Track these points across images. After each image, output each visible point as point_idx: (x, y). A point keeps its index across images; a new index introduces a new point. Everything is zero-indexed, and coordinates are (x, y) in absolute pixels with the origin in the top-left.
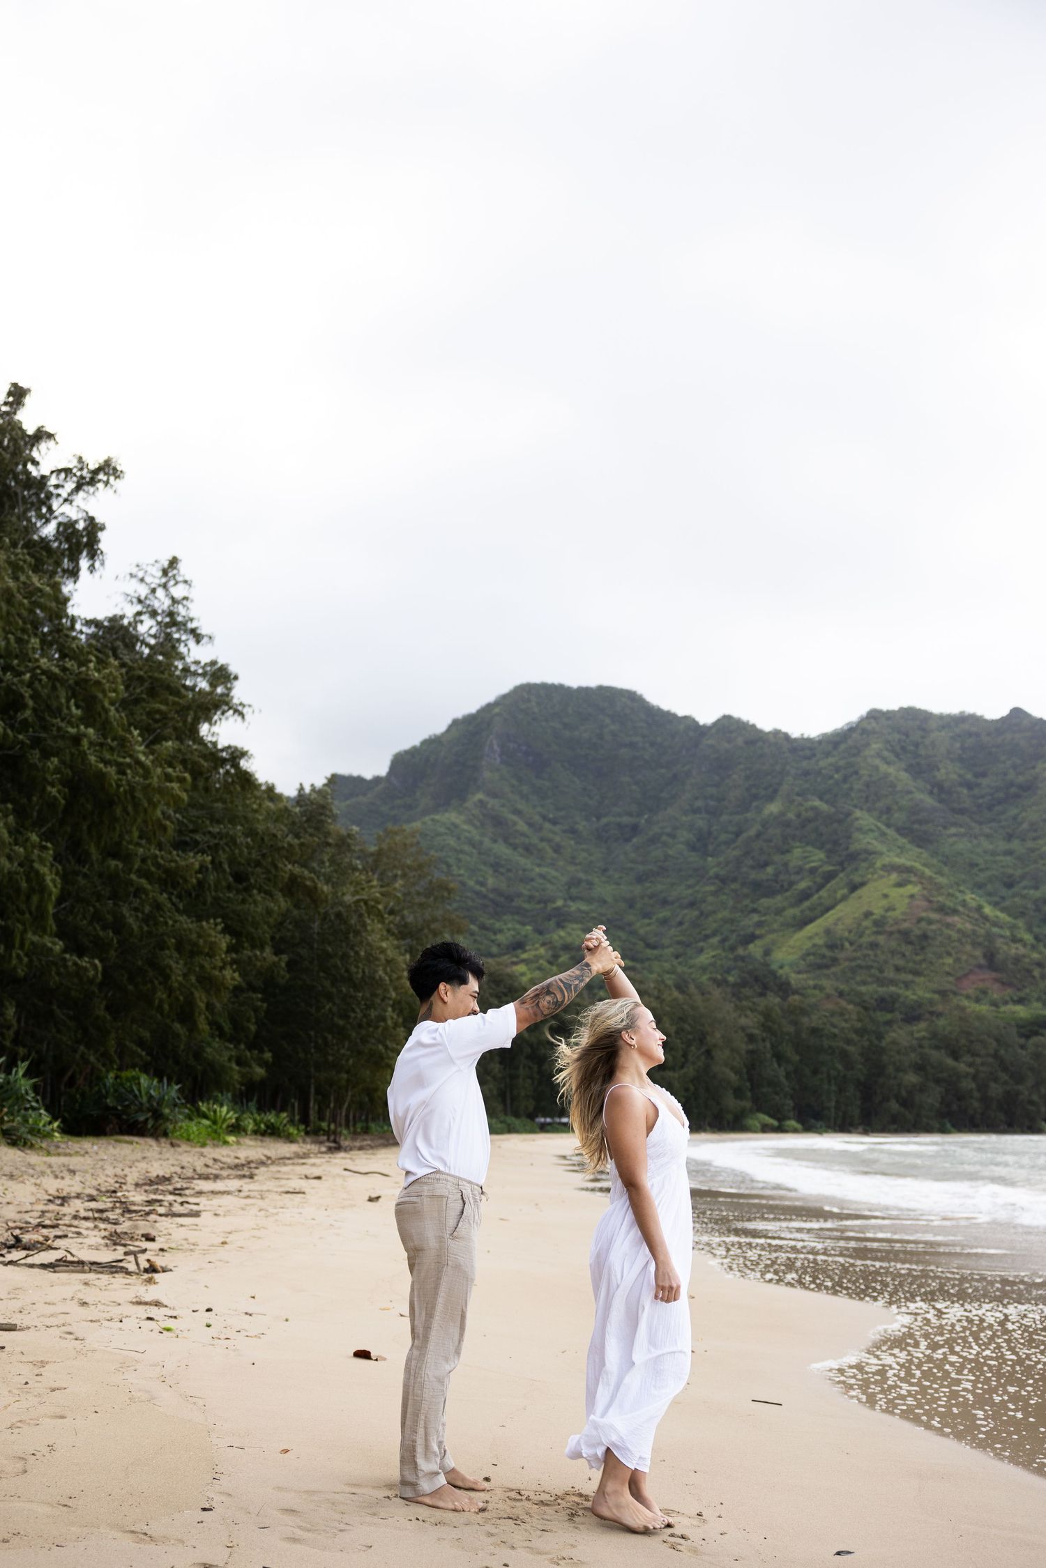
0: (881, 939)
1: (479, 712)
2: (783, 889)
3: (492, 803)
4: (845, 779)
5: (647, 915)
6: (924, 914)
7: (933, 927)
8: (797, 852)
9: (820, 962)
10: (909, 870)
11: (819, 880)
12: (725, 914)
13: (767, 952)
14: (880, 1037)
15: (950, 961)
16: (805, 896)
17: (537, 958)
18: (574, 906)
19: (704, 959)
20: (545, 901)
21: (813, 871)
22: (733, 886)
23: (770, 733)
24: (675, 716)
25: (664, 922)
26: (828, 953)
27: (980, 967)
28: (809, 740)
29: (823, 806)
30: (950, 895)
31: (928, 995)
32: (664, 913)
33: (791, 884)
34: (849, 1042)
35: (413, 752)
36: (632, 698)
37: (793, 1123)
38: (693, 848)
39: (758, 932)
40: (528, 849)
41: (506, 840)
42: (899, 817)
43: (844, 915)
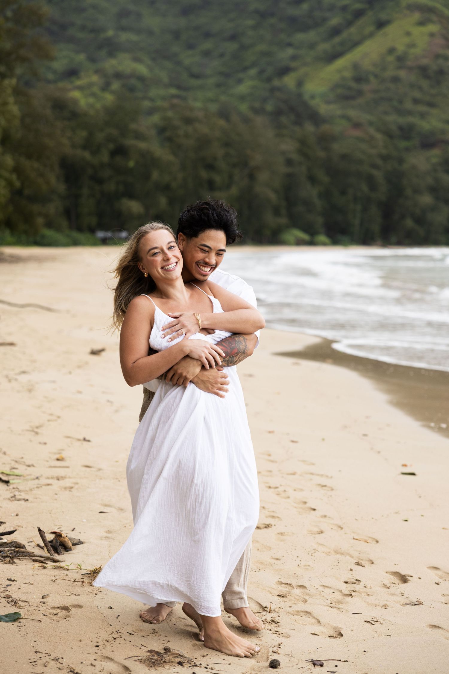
0: (402, 74)
2: (316, 25)
5: (191, 47)
6: (441, 51)
10: (430, 10)
11: (349, 17)
12: (262, 47)
13: (300, 84)
14: (401, 161)
16: (336, 32)
17: (91, 85)
18: (124, 37)
19: (243, 89)
20: (96, 31)
21: (344, 8)
22: (272, 21)
25: (207, 54)
26: (353, 85)
31: (440, 125)
32: (207, 45)
33: (324, 20)
34: (374, 166)
37: (322, 238)
39: (293, 64)
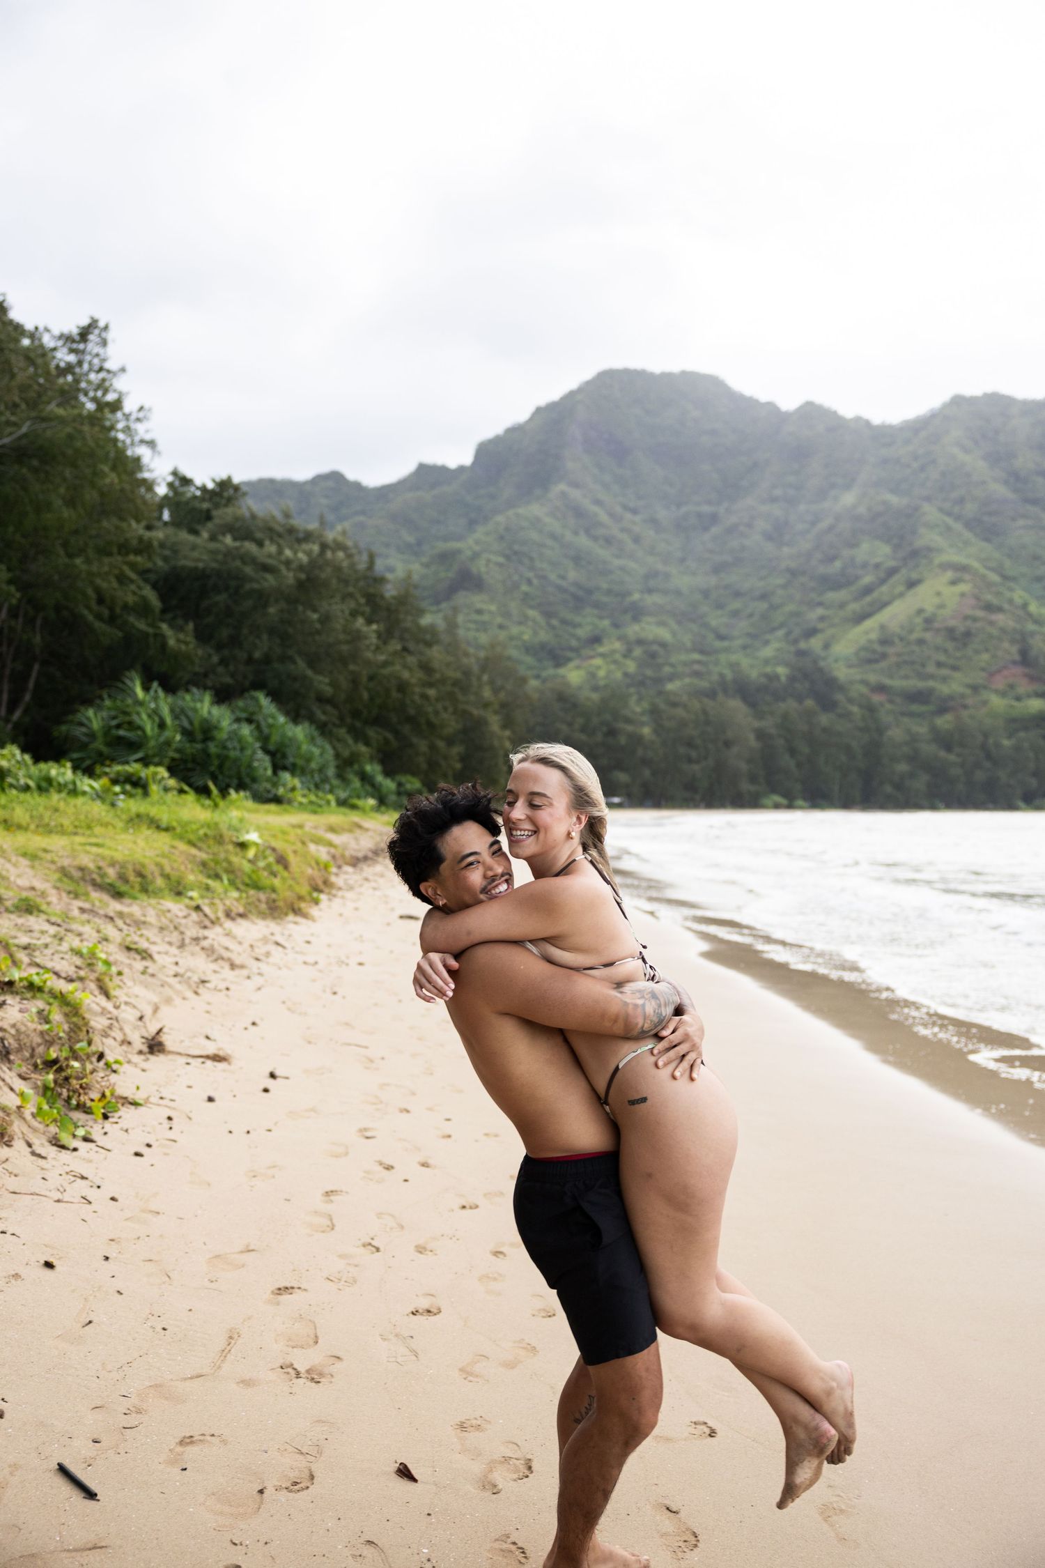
0: (928, 636)
1: (562, 399)
2: (849, 583)
3: (575, 494)
4: (922, 469)
5: (720, 606)
6: (970, 612)
7: (978, 625)
8: (865, 546)
9: (870, 657)
10: (964, 568)
11: (882, 575)
12: (791, 607)
13: (827, 646)
15: (985, 657)
16: (868, 590)
17: (613, 652)
18: (651, 600)
20: (622, 595)
21: (877, 566)
22: (802, 580)
23: (851, 420)
24: (757, 401)
25: (735, 614)
26: (879, 647)
27: (1014, 663)
28: (890, 427)
29: (894, 500)
30: (998, 594)
31: (961, 690)
32: (736, 605)
33: (857, 578)
34: (851, 737)
35: (496, 441)
36: (715, 383)
37: (800, 802)
38: (769, 537)
39: (820, 626)
40: (608, 541)
41: (587, 531)
42: (970, 509)
43: (896, 614)
